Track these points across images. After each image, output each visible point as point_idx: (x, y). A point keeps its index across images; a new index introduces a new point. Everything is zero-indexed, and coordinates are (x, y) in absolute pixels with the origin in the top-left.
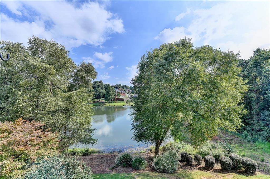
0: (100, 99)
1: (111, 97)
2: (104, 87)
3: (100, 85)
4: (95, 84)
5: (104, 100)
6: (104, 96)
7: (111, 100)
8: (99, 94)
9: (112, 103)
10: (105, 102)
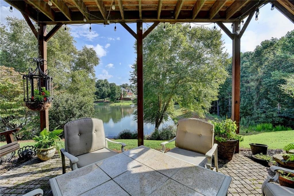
0: (105, 99)
1: (117, 96)
2: (109, 86)
3: (105, 84)
4: (99, 83)
5: (109, 100)
6: (109, 96)
7: (117, 99)
8: (103, 93)
9: (117, 102)
10: (111, 102)
